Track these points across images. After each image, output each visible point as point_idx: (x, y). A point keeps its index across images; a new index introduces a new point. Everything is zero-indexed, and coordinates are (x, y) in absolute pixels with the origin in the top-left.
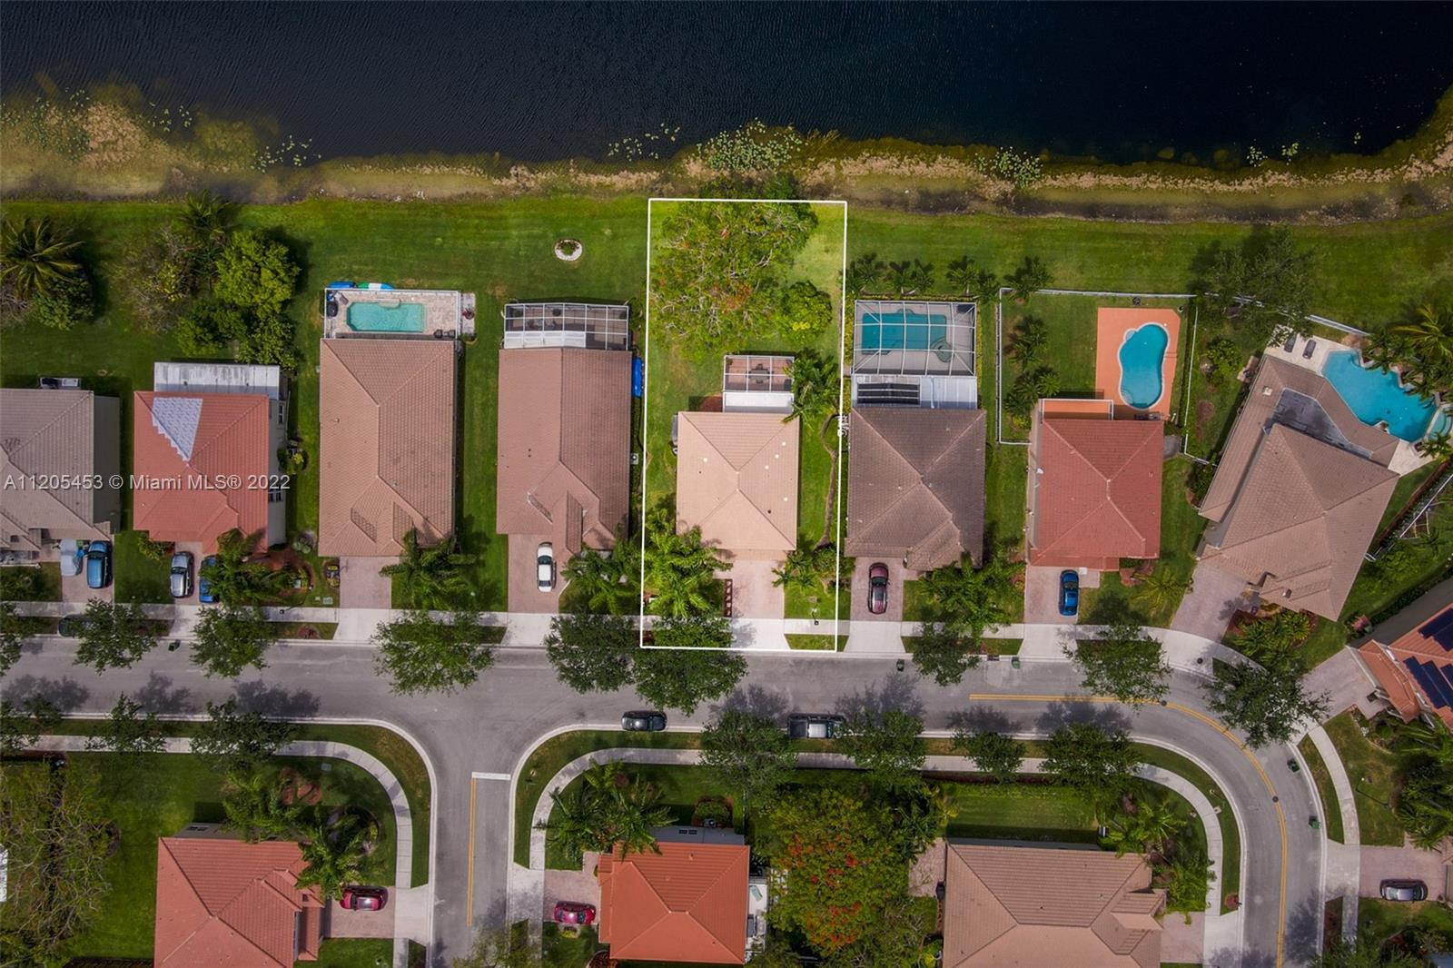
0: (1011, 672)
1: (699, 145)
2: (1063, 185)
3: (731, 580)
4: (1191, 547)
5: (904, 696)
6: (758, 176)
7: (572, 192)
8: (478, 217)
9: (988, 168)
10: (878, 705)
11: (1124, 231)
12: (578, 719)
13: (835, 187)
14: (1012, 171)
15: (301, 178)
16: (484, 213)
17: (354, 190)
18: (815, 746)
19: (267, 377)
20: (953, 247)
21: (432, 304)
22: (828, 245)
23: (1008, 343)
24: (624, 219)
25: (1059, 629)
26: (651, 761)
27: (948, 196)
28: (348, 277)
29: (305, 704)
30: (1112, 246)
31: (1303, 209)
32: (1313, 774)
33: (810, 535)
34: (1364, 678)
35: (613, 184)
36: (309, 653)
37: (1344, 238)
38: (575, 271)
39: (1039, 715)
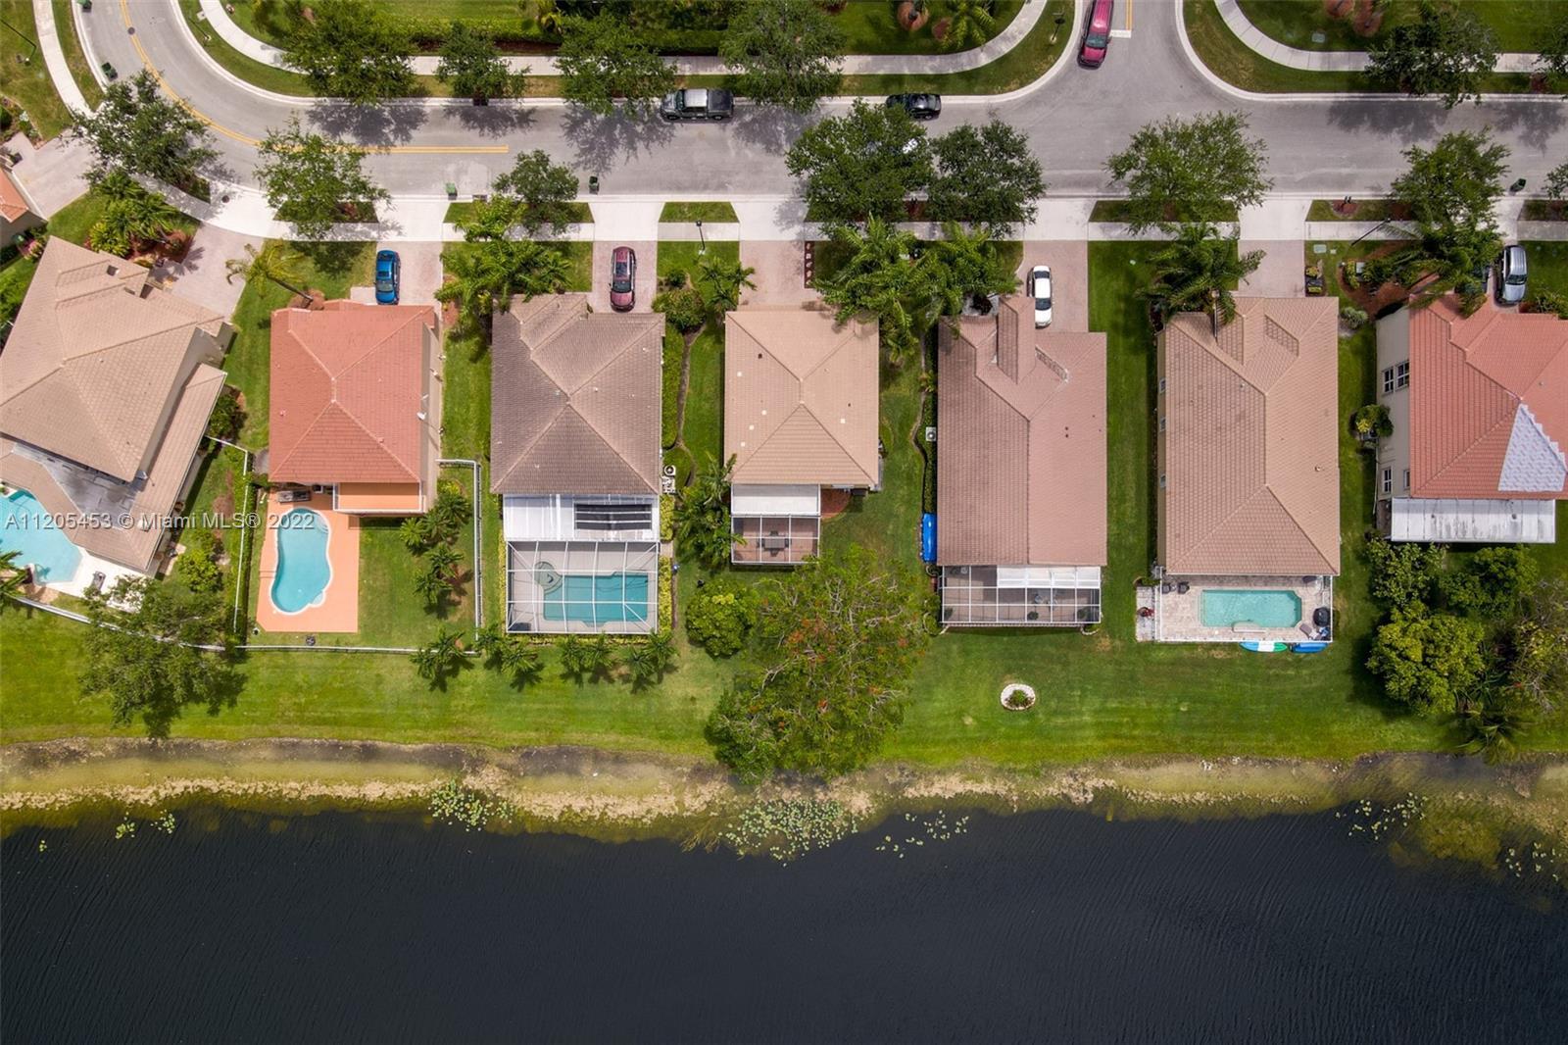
0: (458, 179)
1: (854, 831)
2: (404, 785)
3: (806, 287)
4: (238, 337)
5: (589, 148)
6: (781, 792)
7: (1014, 771)
8: (1134, 738)
9: (496, 805)
10: (621, 133)
11: (328, 728)
12: (997, 109)
13: (684, 780)
14: (465, 801)
15: (1361, 787)
16: (1126, 744)
17: (1294, 771)
18: (699, 82)
19: (1408, 525)
20: (537, 706)
21: (1192, 625)
22: (691, 707)
23: (466, 586)
24: (948, 737)
25: (400, 234)
26: (903, 59)
27: (544, 770)
28: (1300, 660)
29: (1346, 118)
30: (342, 710)
31: (109, 757)
32: (87, 64)
33: (708, 344)
34: (26, 182)
35: (963, 781)
36: (1342, 183)
37: (59, 723)
38: (1009, 671)
39: (422, 126)
